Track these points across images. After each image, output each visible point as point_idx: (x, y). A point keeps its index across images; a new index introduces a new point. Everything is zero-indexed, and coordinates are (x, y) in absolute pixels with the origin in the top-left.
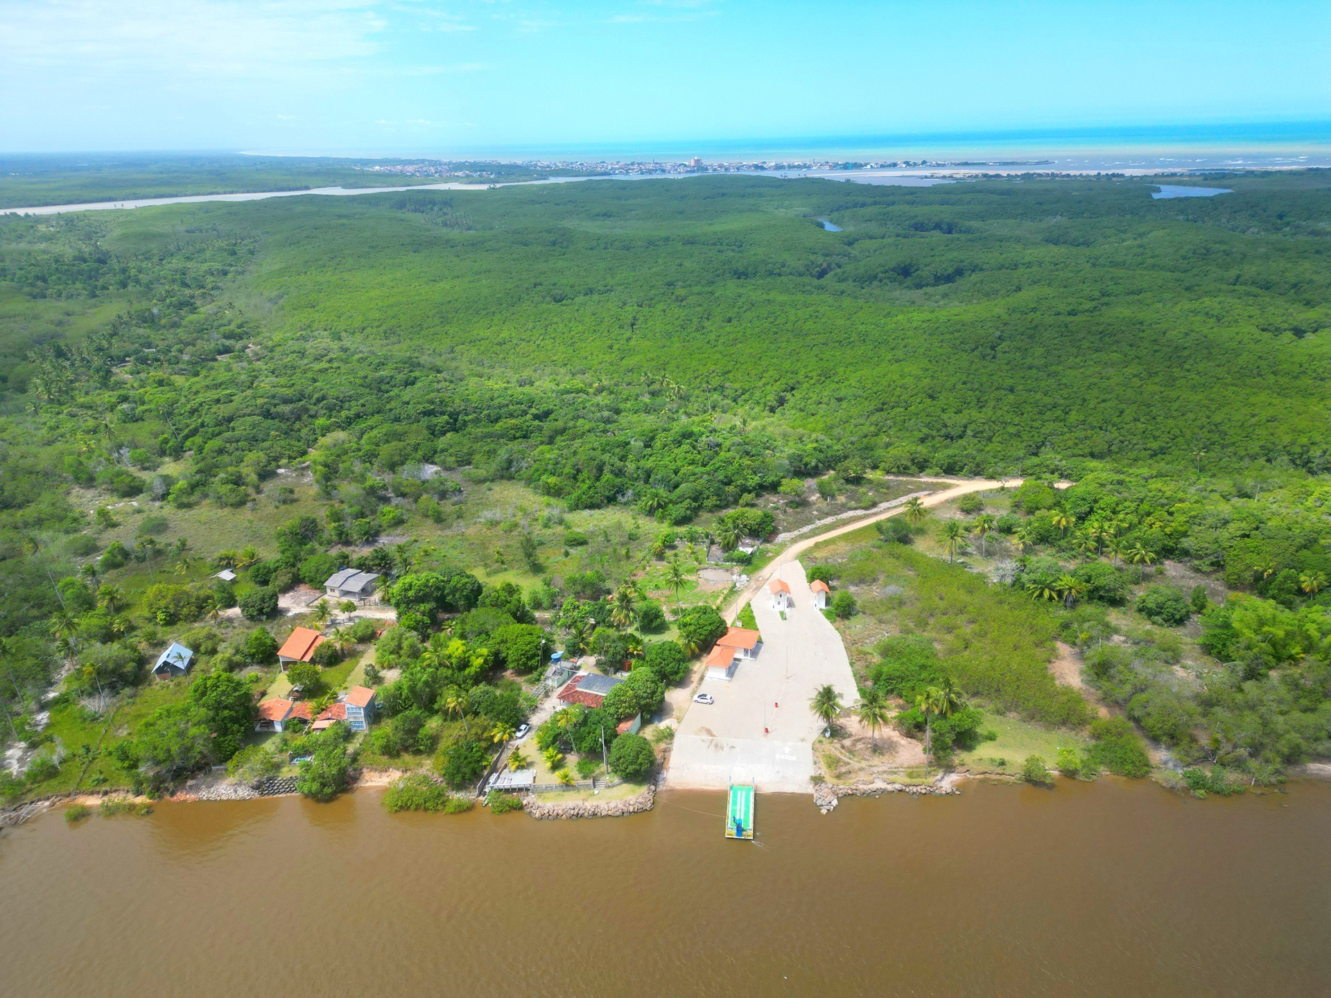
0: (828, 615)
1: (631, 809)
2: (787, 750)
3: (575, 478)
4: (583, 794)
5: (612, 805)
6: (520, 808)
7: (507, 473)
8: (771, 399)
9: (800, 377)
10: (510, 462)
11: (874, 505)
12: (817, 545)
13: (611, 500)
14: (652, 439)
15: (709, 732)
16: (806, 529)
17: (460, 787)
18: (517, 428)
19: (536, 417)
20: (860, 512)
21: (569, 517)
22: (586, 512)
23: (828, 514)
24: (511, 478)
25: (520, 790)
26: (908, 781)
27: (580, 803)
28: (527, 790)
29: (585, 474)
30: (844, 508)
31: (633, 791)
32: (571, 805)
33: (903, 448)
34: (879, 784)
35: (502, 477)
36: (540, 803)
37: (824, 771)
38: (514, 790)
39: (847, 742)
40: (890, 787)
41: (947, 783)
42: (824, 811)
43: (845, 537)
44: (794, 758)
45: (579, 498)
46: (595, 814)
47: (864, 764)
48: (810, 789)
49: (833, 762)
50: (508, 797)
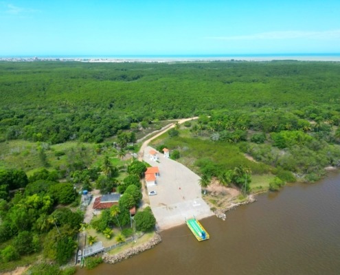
0: (173, 159)
1: (154, 244)
2: (195, 202)
3: (48, 133)
4: (130, 245)
5: (145, 244)
6: (101, 262)
7: (13, 137)
8: (108, 105)
9: (115, 98)
10: (14, 133)
11: (161, 128)
12: (152, 141)
13: (67, 139)
14: (73, 118)
15: (163, 204)
16: (145, 137)
17: (65, 263)
18: (11, 122)
19: (18, 117)
20: (157, 131)
21: (52, 147)
22: (58, 145)
23: (149, 133)
24: (16, 139)
25: (100, 252)
26: (241, 201)
27: (131, 249)
28: (103, 251)
29: (52, 132)
30: (152, 130)
31: (151, 236)
32: (127, 251)
33: (160, 113)
34: (233, 205)
35: (11, 139)
36: (111, 256)
37: (213, 206)
38: (96, 254)
39: (212, 194)
40: (237, 205)
41: (251, 198)
42: (224, 219)
43: (159, 137)
44: (199, 204)
45: (53, 140)
46: (140, 252)
47: (223, 199)
48: (212, 214)
49: (214, 202)
50: (94, 259)
